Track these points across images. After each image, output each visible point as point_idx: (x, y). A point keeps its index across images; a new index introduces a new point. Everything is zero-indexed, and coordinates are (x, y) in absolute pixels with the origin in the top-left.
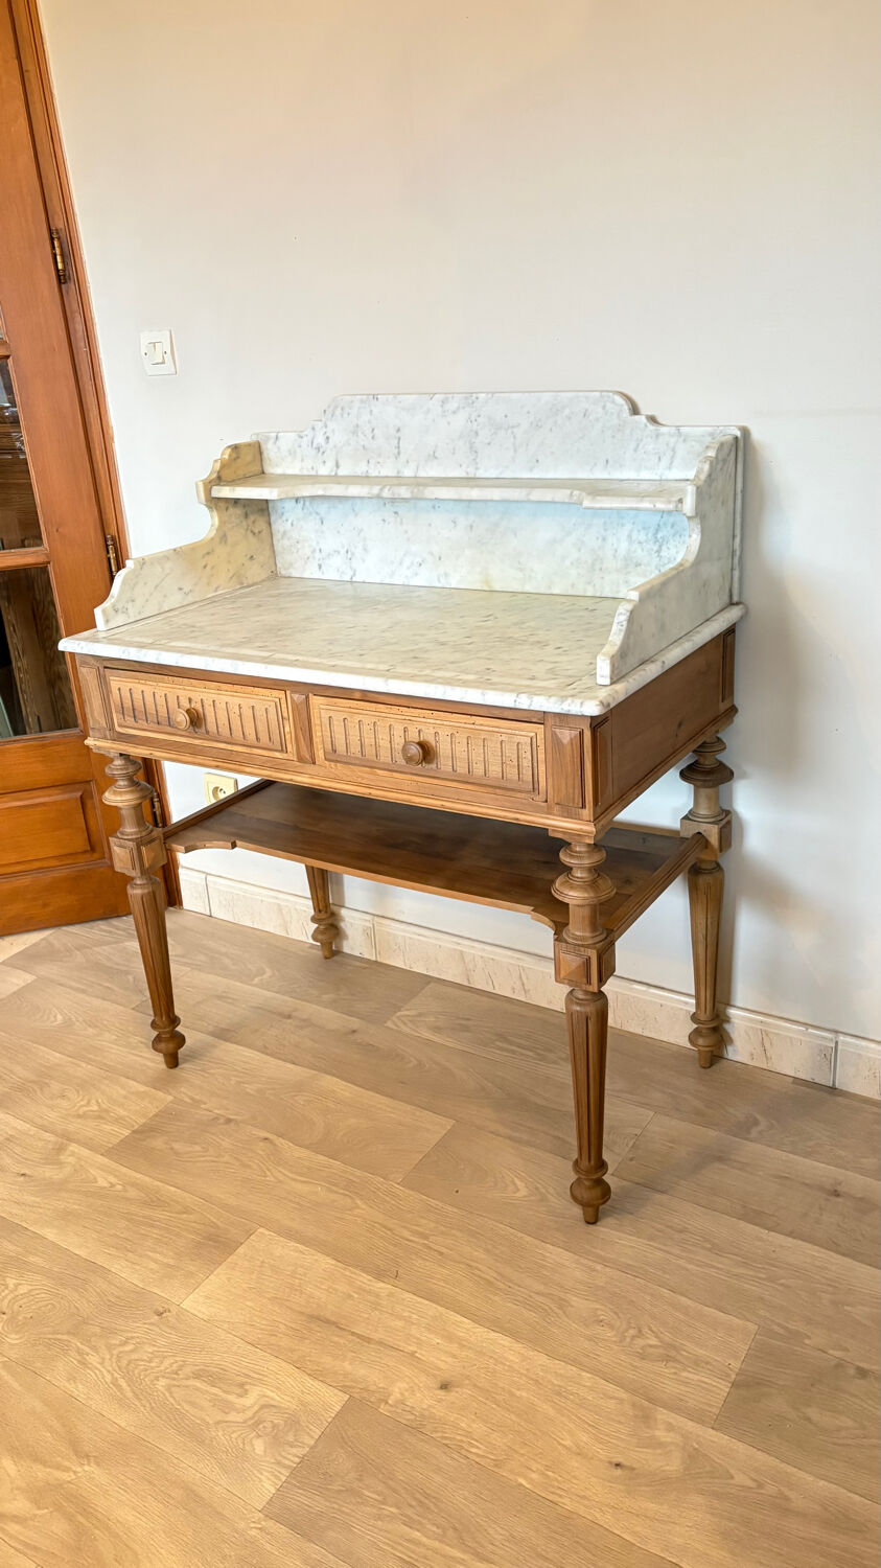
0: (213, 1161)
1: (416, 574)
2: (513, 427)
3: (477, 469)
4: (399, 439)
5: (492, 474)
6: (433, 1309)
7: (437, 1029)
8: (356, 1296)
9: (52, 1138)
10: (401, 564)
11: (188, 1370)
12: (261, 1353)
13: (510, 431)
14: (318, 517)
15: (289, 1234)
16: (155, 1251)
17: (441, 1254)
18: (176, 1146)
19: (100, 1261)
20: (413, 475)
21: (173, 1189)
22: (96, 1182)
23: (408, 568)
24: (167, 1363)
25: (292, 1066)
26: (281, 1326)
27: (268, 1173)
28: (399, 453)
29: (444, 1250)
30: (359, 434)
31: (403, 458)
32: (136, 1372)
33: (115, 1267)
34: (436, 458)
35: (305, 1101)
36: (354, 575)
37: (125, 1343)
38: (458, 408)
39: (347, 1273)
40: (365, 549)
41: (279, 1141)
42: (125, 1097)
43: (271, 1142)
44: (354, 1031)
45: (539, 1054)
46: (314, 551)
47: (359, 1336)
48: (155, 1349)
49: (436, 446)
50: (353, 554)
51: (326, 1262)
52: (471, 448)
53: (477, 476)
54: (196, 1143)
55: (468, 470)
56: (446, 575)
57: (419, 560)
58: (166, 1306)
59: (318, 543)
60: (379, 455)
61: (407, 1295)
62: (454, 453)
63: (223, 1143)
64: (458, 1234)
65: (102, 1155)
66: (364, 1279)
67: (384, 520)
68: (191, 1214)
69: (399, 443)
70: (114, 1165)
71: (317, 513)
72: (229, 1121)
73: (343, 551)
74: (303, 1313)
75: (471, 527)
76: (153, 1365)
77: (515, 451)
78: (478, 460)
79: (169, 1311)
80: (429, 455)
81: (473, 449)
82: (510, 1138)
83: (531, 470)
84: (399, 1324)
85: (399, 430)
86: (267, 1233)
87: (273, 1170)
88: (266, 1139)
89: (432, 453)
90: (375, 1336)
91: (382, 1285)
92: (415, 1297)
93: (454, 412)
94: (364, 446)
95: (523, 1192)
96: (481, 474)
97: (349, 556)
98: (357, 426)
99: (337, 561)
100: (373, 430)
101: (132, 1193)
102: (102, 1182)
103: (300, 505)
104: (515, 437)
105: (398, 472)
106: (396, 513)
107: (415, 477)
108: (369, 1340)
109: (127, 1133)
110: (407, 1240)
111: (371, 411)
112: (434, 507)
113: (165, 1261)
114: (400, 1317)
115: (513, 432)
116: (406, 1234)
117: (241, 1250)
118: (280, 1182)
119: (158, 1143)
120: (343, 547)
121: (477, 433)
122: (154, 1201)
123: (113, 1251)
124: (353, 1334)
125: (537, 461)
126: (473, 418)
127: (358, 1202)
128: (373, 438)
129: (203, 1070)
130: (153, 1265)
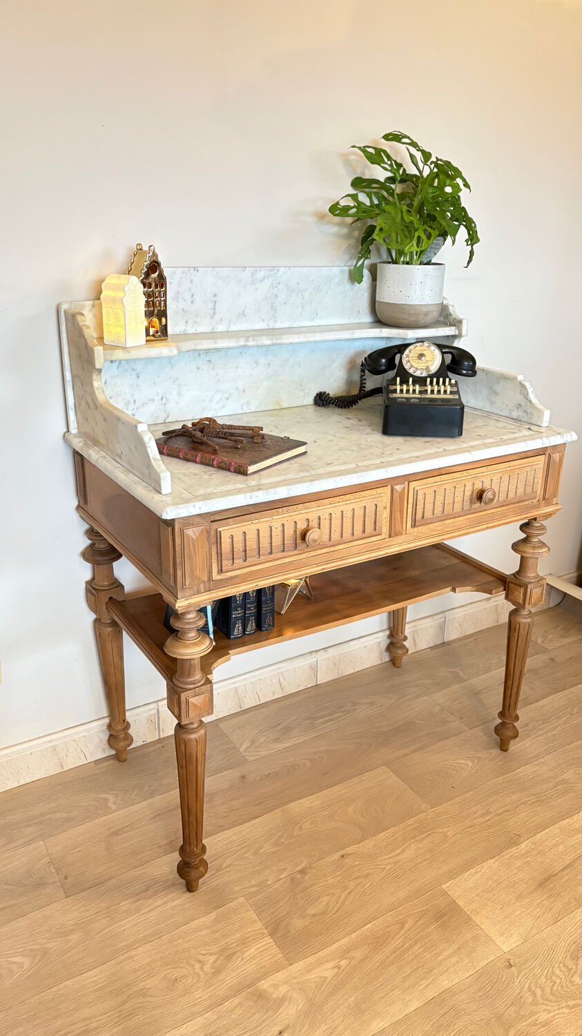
0: (349, 893)
1: (224, 407)
2: (302, 291)
3: (275, 322)
4: (215, 302)
5: (286, 325)
6: (554, 829)
7: (276, 740)
8: (529, 859)
9: (236, 1001)
10: (211, 400)
11: (569, 963)
12: (566, 919)
13: (300, 293)
14: (134, 373)
15: (452, 875)
16: (439, 954)
17: (508, 811)
18: (311, 911)
19: (431, 993)
20: (225, 330)
21: (368, 926)
22: (326, 978)
23: (217, 403)
24: (557, 971)
25: (257, 820)
26: (544, 902)
27: (383, 866)
28: (214, 314)
29: (506, 808)
30: (180, 300)
31: (217, 317)
32: (564, 993)
33: (445, 983)
34: (245, 316)
35: (311, 824)
36: (168, 417)
37: (534, 994)
38: (264, 278)
39: (507, 857)
40: (179, 394)
41: (349, 850)
42: (214, 932)
43: (347, 855)
44: (243, 777)
45: (342, 712)
46: (128, 403)
47: (565, 868)
48: (543, 977)
49: (246, 307)
50: (167, 400)
51: (492, 864)
52: (272, 306)
53: (275, 327)
54: (319, 898)
55: (269, 323)
56: (248, 403)
57: (226, 395)
58: (504, 960)
59: (132, 395)
60: (197, 316)
61: (538, 836)
62: (259, 312)
63: (329, 882)
64: (492, 799)
65: (291, 965)
66: (514, 850)
67: (198, 368)
68: (407, 921)
69: (215, 305)
70: (311, 959)
71: (133, 370)
72: (303, 872)
73: (157, 399)
74: (536, 889)
75: (269, 364)
76: (558, 981)
77: (303, 308)
78: (276, 315)
79: (510, 959)
80: (240, 314)
81: (273, 308)
82: (415, 751)
83: (312, 320)
84: (561, 848)
85: (215, 295)
86: (448, 884)
87: (380, 863)
88: (343, 856)
89: (241, 312)
90: (568, 861)
91: (523, 845)
92: (541, 833)
93: (261, 281)
94: (183, 309)
95: (470, 764)
96: (278, 325)
97: (164, 401)
98: (178, 293)
99: (152, 408)
100: (193, 295)
101: (358, 954)
102: (329, 974)
103: (115, 365)
104: (303, 298)
105: (213, 329)
106: (209, 361)
107: (227, 332)
108: (570, 865)
109: (269, 940)
110: (487, 821)
111: (192, 281)
112: (241, 353)
113: (451, 951)
114: (556, 845)
115: (302, 295)
116: (481, 820)
117: (460, 903)
118: (396, 863)
119: (298, 923)
120: (158, 395)
121: (277, 296)
122: (378, 941)
123: (425, 983)
124: (562, 870)
125: (317, 314)
126: (274, 285)
127: (441, 831)
128: (192, 302)
129: (218, 870)
130: (454, 960)
